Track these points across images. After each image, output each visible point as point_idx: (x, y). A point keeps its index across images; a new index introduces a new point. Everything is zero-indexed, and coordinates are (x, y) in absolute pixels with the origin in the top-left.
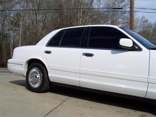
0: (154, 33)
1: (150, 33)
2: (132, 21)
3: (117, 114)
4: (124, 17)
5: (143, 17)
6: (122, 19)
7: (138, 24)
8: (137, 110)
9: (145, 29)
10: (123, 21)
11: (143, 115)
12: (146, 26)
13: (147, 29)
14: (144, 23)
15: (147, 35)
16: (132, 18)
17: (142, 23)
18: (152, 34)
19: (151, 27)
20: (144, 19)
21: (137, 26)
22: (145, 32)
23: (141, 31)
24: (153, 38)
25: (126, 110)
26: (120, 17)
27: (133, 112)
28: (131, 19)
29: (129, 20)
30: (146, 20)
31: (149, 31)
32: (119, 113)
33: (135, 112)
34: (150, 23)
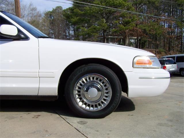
0: (44, 23)
1: (39, 23)
2: (18, 7)
3: (6, 122)
4: (9, 3)
5: (31, 5)
6: (5, 5)
7: (26, 13)
8: (30, 112)
9: (34, 19)
10: (7, 8)
11: (38, 116)
12: (35, 15)
13: (36, 18)
14: (32, 11)
15: (36, 25)
16: (17, 3)
17: (30, 12)
18: (42, 24)
19: (40, 16)
20: (31, 7)
21: (24, 15)
22: (34, 21)
23: (30, 20)
24: (43, 28)
25: (17, 114)
26: (2, 2)
27: (25, 115)
28: (16, 5)
29: (14, 7)
30: (34, 8)
31: (39, 21)
32: (9, 119)
33: (29, 113)
34: (38, 12)
